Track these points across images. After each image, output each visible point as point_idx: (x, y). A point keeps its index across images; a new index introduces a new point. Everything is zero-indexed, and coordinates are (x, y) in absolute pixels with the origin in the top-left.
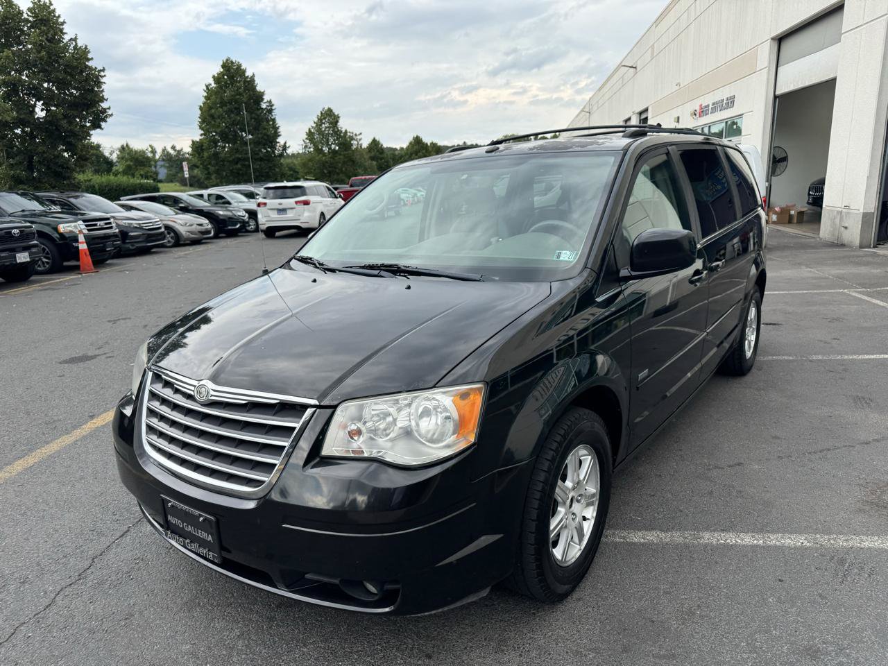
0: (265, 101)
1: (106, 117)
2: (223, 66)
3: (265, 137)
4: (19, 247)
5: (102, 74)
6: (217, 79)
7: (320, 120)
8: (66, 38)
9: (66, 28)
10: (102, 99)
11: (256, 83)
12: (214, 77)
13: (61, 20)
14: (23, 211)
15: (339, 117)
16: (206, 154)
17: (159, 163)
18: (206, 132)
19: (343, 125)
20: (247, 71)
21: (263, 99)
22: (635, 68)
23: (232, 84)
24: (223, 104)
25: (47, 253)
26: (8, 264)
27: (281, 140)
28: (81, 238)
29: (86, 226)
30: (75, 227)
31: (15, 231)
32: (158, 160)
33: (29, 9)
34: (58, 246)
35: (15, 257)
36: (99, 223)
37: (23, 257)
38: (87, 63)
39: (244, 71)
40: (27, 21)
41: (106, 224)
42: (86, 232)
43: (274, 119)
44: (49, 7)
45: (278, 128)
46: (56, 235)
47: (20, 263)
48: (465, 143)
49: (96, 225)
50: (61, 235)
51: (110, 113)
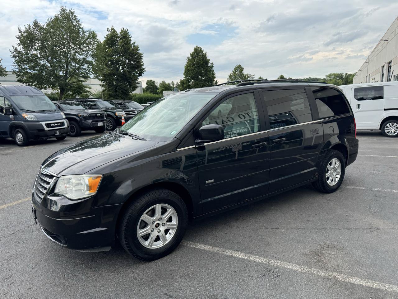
0: (210, 63)
1: (144, 71)
2: (194, 50)
3: (209, 78)
4: (100, 120)
5: (142, 55)
6: (192, 55)
7: (235, 70)
8: (132, 42)
9: (132, 39)
10: (143, 65)
11: (207, 56)
12: (191, 54)
13: (130, 36)
14: (106, 107)
15: (243, 68)
16: (185, 86)
17: (175, 89)
18: (186, 76)
19: (245, 72)
20: (204, 51)
21: (209, 62)
22: (388, 40)
23: (198, 57)
24: (194, 65)
25: (112, 123)
26: (95, 126)
27: (215, 80)
28: (123, 118)
29: (126, 113)
30: (122, 113)
31: (99, 115)
32: (175, 87)
33: (120, 33)
34: (115, 120)
35: (97, 124)
36: (130, 112)
37: (100, 124)
38: (138, 52)
39: (203, 51)
40: (119, 37)
41: (133, 113)
42: (125, 115)
43: (213, 70)
44: (127, 32)
45: (214, 74)
46: (115, 117)
47: (99, 126)
48: (310, 77)
49: (129, 113)
50: (117, 116)
51: (145, 70)
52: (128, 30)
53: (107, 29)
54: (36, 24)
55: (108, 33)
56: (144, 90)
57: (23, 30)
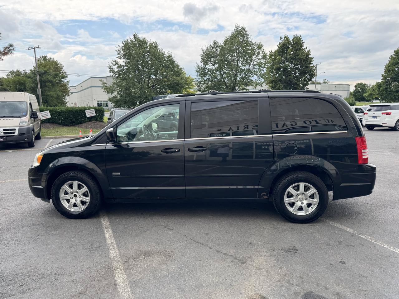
52: (301, 36)
53: (280, 38)
54: (215, 43)
55: (281, 41)
56: (351, 94)
57: (205, 49)
